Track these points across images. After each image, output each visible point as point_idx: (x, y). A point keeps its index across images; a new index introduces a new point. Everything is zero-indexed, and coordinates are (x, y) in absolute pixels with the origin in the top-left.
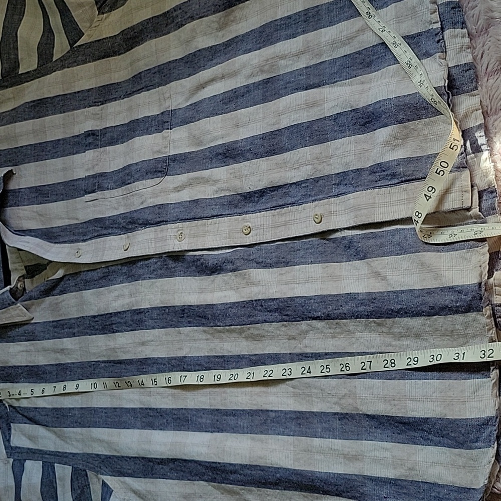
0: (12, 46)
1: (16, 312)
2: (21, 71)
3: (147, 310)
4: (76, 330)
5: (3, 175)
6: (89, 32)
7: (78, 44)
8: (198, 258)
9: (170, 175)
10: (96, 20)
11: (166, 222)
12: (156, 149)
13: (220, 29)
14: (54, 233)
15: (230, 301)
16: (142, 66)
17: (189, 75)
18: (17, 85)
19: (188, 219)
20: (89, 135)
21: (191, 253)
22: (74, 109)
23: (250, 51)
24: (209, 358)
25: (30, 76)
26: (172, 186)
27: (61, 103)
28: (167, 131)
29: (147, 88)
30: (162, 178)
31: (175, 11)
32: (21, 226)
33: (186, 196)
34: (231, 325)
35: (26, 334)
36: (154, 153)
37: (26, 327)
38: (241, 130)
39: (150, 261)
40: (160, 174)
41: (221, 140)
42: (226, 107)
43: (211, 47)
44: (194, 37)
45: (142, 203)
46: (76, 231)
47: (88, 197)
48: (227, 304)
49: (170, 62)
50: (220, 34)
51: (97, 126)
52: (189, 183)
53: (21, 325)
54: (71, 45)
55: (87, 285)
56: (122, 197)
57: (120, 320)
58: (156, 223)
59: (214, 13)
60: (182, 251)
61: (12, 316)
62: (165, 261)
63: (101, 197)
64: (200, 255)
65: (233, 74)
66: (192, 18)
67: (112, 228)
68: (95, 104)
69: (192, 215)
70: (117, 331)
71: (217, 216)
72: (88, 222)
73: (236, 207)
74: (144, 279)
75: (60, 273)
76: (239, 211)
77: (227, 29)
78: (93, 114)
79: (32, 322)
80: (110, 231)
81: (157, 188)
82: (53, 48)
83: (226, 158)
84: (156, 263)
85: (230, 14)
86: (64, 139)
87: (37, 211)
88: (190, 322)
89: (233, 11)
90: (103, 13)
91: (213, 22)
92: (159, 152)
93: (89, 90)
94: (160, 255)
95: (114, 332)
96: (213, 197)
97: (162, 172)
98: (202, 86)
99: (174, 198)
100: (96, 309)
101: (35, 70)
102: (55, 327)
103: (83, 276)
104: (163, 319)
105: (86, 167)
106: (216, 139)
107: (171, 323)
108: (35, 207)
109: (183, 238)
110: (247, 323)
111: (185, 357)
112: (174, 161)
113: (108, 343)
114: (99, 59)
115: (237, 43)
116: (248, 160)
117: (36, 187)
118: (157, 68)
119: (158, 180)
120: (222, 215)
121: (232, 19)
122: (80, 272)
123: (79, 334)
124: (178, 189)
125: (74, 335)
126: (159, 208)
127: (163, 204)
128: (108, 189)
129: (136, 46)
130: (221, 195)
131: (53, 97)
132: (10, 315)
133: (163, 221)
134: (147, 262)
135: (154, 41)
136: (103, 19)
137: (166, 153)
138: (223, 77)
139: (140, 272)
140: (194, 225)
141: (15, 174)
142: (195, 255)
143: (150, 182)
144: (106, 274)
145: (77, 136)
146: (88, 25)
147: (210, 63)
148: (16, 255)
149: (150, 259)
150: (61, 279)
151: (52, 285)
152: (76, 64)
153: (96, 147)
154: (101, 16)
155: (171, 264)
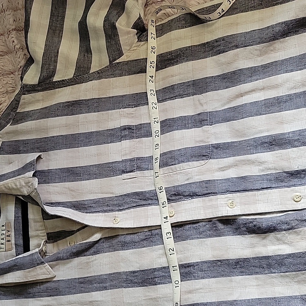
0: (53, 59)
1: (42, 271)
2: (55, 79)
3: (197, 264)
4: (107, 285)
5: (36, 158)
6: (128, 54)
7: (117, 61)
8: (251, 221)
9: (214, 159)
10: (134, 45)
11: (215, 194)
12: (198, 139)
13: (260, 55)
14: (85, 205)
15: (285, 253)
16: (176, 80)
17: (227, 88)
18: (49, 90)
19: (238, 191)
20: (125, 129)
21: (244, 217)
22: (109, 110)
23: (292, 71)
24: (260, 300)
25: (64, 84)
26: (216, 167)
27: (95, 105)
28: (208, 126)
29: (181, 96)
30: (208, 160)
31: (217, 42)
32: (50, 199)
33: (232, 173)
34: (287, 272)
35: (48, 291)
36: (197, 142)
37: (48, 285)
38: (285, 126)
39: (199, 224)
40: (204, 158)
41: (267, 133)
42: (269, 109)
43: (251, 68)
44: (235, 61)
45: (188, 179)
46: (111, 203)
47: (125, 176)
48: (283, 255)
49: (206, 78)
50: (259, 59)
51: (132, 122)
52: (235, 164)
53: (42, 282)
54: (110, 62)
55: (125, 246)
56: (163, 175)
57: (164, 274)
58: (204, 195)
59: (259, 43)
60: (235, 216)
61: (38, 275)
62: (215, 224)
63: (140, 175)
64: (253, 219)
65: (275, 87)
66: (237, 47)
67: (152, 199)
68: (129, 106)
69: (242, 188)
70: (159, 284)
71: (267, 188)
72: (125, 195)
73: (282, 182)
74: (193, 239)
75: (96, 237)
76: (286, 184)
77: (266, 56)
78: (127, 114)
79: (54, 279)
80: (150, 202)
81: (203, 168)
82: (91, 63)
83: (271, 145)
84: (205, 226)
85: (271, 45)
86: (97, 132)
87: (68, 187)
88: (242, 272)
89: (275, 43)
90: (141, 41)
91: (256, 50)
92: (202, 141)
93: (123, 96)
94: (210, 220)
95: (156, 285)
96: (258, 174)
97: (207, 156)
98: (241, 95)
99: (218, 176)
100: (138, 265)
101: (71, 79)
102: (81, 283)
103: (121, 238)
104: (214, 270)
105: (123, 153)
106: (261, 132)
107: (223, 273)
108: (67, 184)
109: (234, 206)
110: (303, 270)
111: (235, 301)
112: (217, 148)
113: (148, 294)
114: (134, 74)
115: (276, 65)
116: (296, 147)
117: (67, 168)
118: (193, 82)
119: (202, 162)
120: (271, 187)
121: (272, 49)
122: (118, 235)
123: (112, 288)
124: (222, 169)
125: (105, 288)
126: (206, 183)
127: (210, 180)
128: (148, 169)
129: (170, 66)
130: (268, 173)
131: (89, 100)
132: (35, 273)
133: (211, 193)
134: (194, 226)
135: (191, 63)
136: (141, 45)
137: (208, 142)
138: (263, 89)
139: (188, 233)
140: (244, 196)
141: (42, 158)
142: (248, 219)
143: (196, 163)
144: (148, 237)
145: (112, 130)
146: (128, 48)
147: (250, 79)
148: (41, 224)
149: (198, 222)
150: (97, 242)
151: (86, 247)
152: (113, 76)
153: (132, 138)
154: (139, 43)
155: (220, 226)
